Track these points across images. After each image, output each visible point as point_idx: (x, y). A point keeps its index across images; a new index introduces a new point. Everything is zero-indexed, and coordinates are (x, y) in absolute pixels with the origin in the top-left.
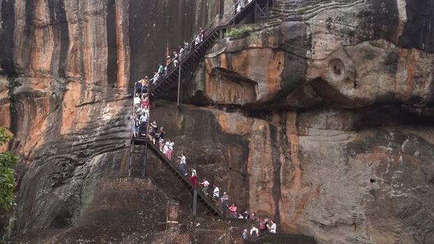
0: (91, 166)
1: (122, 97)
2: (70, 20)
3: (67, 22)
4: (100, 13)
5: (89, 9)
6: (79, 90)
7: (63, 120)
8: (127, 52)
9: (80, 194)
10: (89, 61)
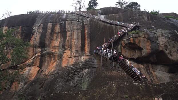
0: (84, 73)
1: (87, 55)
2: (68, 31)
3: (66, 32)
4: (79, 29)
5: (75, 28)
6: (70, 52)
7: (63, 62)
8: (89, 41)
9: (81, 84)
10: (74, 44)
